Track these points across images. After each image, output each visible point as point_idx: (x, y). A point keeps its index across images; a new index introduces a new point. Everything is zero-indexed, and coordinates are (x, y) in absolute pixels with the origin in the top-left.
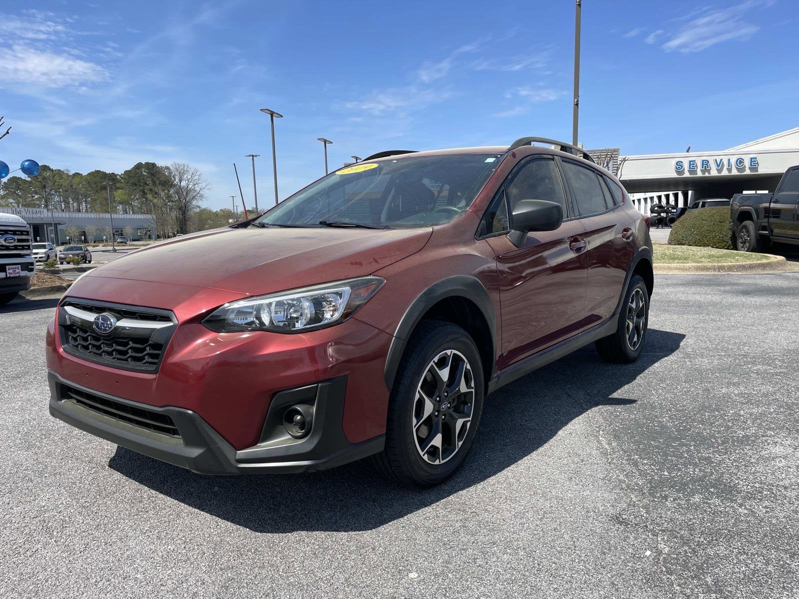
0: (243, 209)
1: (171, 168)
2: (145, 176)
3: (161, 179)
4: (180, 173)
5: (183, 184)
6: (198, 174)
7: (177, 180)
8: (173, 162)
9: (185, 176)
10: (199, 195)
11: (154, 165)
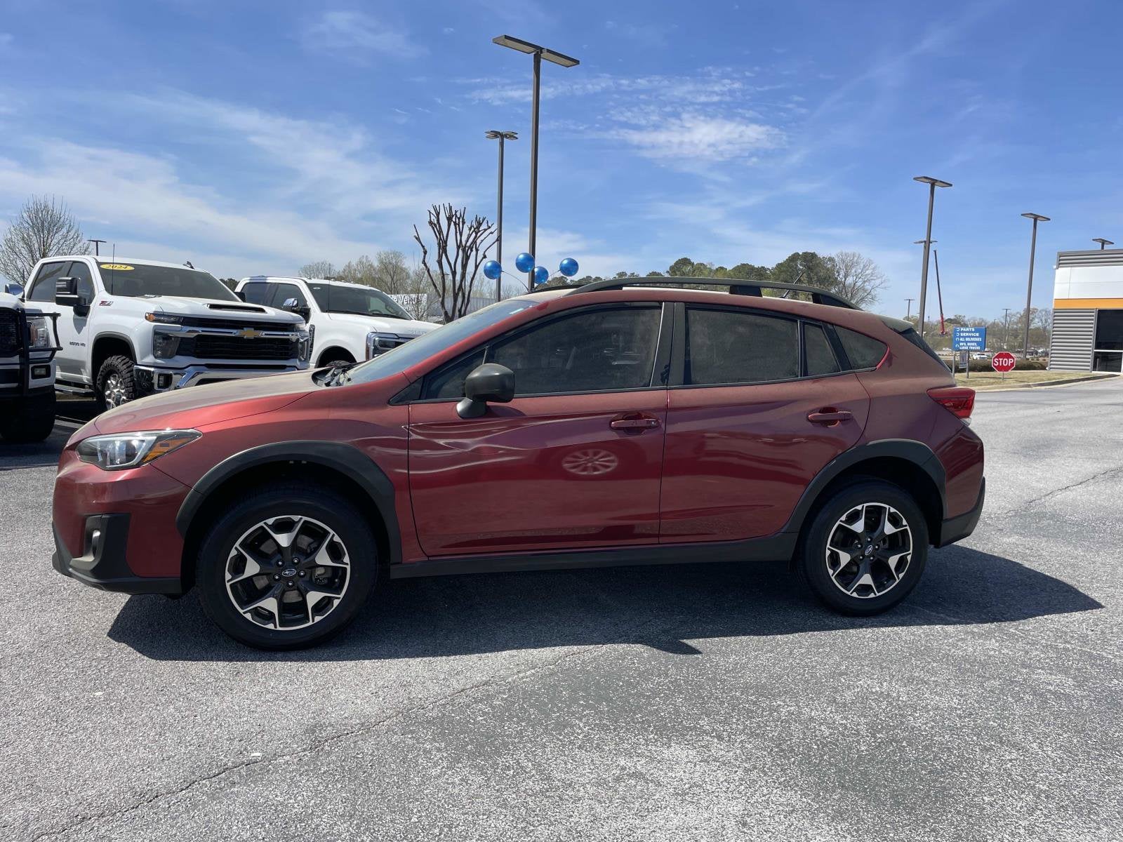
0: (940, 318)
1: (836, 259)
2: (799, 269)
3: (819, 274)
4: (846, 266)
5: (850, 280)
6: (873, 266)
7: (841, 276)
8: (839, 251)
9: (853, 271)
10: (869, 296)
11: (813, 255)
